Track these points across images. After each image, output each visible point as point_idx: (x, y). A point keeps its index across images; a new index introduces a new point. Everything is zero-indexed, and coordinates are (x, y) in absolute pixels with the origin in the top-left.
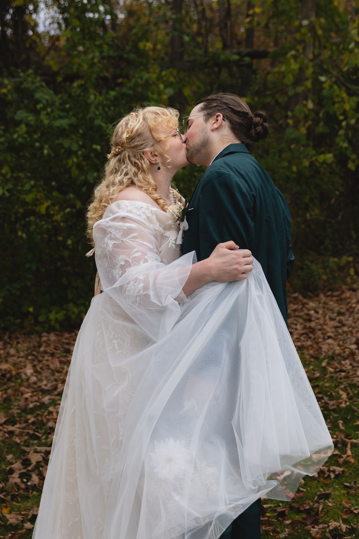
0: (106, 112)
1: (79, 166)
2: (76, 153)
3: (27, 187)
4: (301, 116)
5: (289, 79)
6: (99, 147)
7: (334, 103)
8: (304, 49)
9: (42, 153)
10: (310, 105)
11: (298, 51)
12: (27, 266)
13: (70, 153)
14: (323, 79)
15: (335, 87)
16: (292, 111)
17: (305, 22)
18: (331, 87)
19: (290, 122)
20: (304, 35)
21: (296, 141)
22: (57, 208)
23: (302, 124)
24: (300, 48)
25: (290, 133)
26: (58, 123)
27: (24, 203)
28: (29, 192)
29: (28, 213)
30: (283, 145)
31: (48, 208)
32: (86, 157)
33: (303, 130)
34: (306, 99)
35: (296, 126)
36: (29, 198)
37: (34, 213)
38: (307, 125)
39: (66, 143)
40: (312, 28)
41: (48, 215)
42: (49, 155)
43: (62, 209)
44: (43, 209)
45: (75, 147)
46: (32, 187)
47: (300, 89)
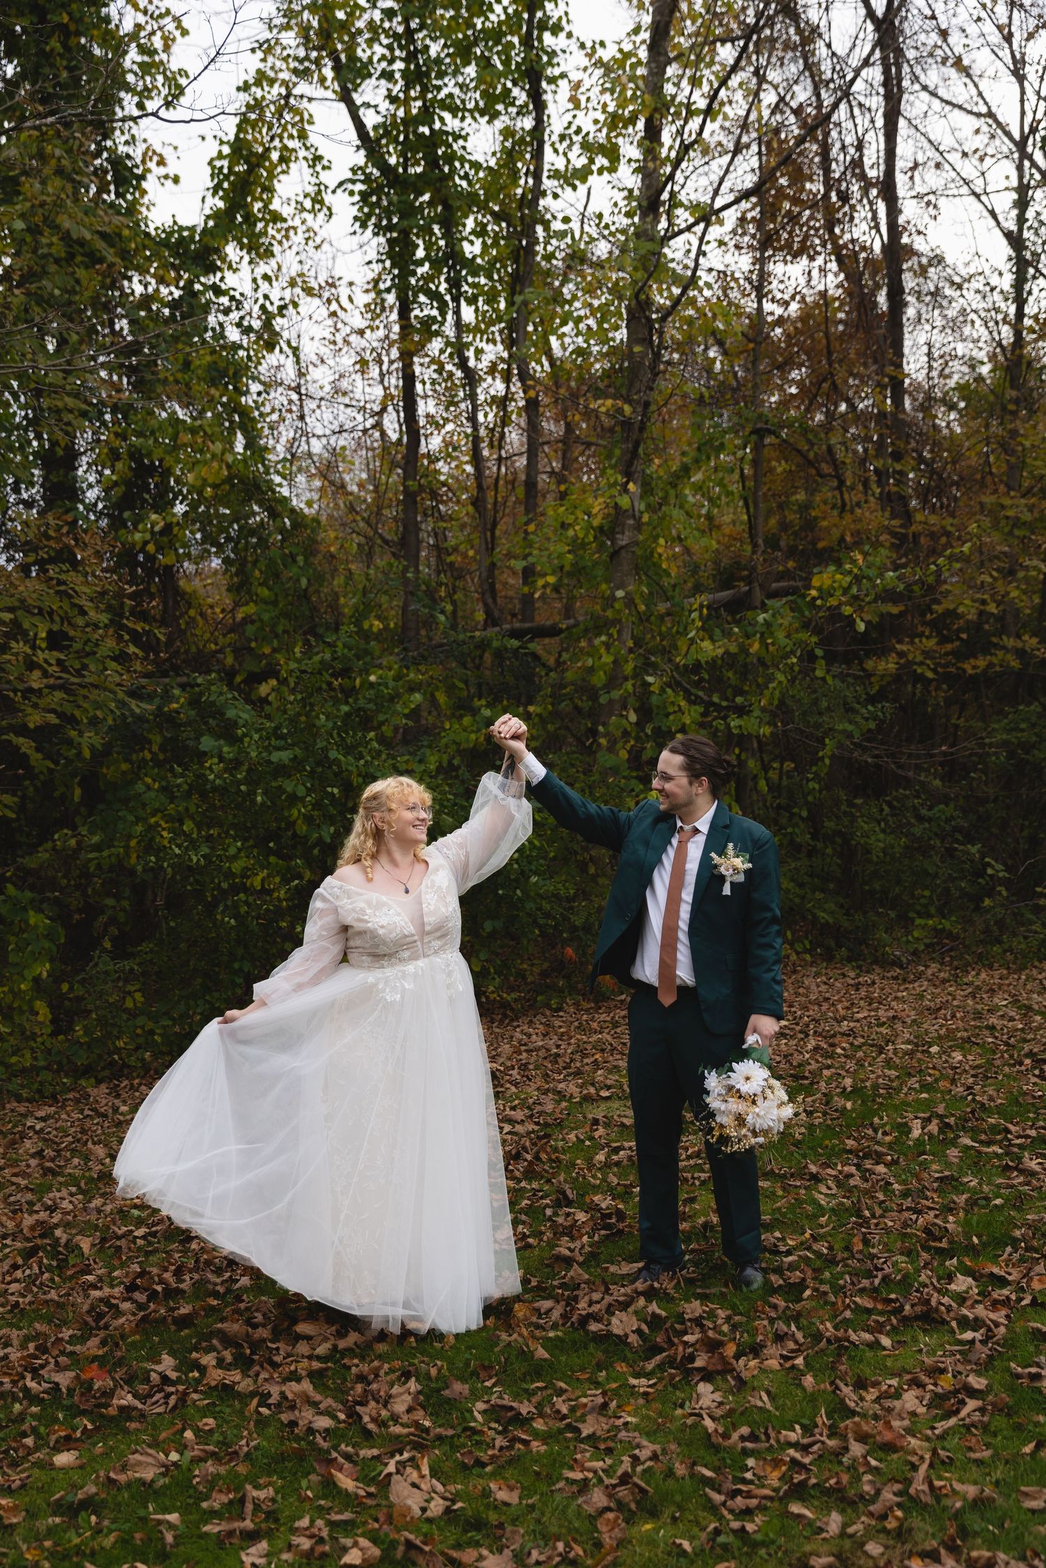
0: (343, 739)
1: (308, 819)
2: (302, 799)
3: (232, 851)
4: (618, 734)
5: (599, 679)
6: (336, 791)
7: (667, 715)
8: (619, 632)
9: (254, 801)
10: (633, 717)
11: (610, 636)
12: (236, 965)
13: (294, 799)
14: (650, 679)
15: (669, 691)
16: (604, 724)
17: (620, 594)
18: (663, 690)
19: (603, 741)
20: (619, 612)
21: (615, 771)
22: (277, 880)
23: (620, 745)
24: (614, 631)
25: (606, 760)
26: (276, 757)
27: (229, 874)
28: (234, 858)
29: (235, 889)
30: (596, 777)
31: (263, 880)
32: (317, 805)
33: (624, 755)
34: (625, 707)
35: (611, 749)
36: (237, 867)
37: (245, 889)
38: (628, 746)
39: (289, 786)
40: (630, 601)
41: (264, 891)
42: (263, 804)
43: (285, 881)
44: (257, 882)
45: (301, 791)
46: (239, 850)
47: (616, 694)
